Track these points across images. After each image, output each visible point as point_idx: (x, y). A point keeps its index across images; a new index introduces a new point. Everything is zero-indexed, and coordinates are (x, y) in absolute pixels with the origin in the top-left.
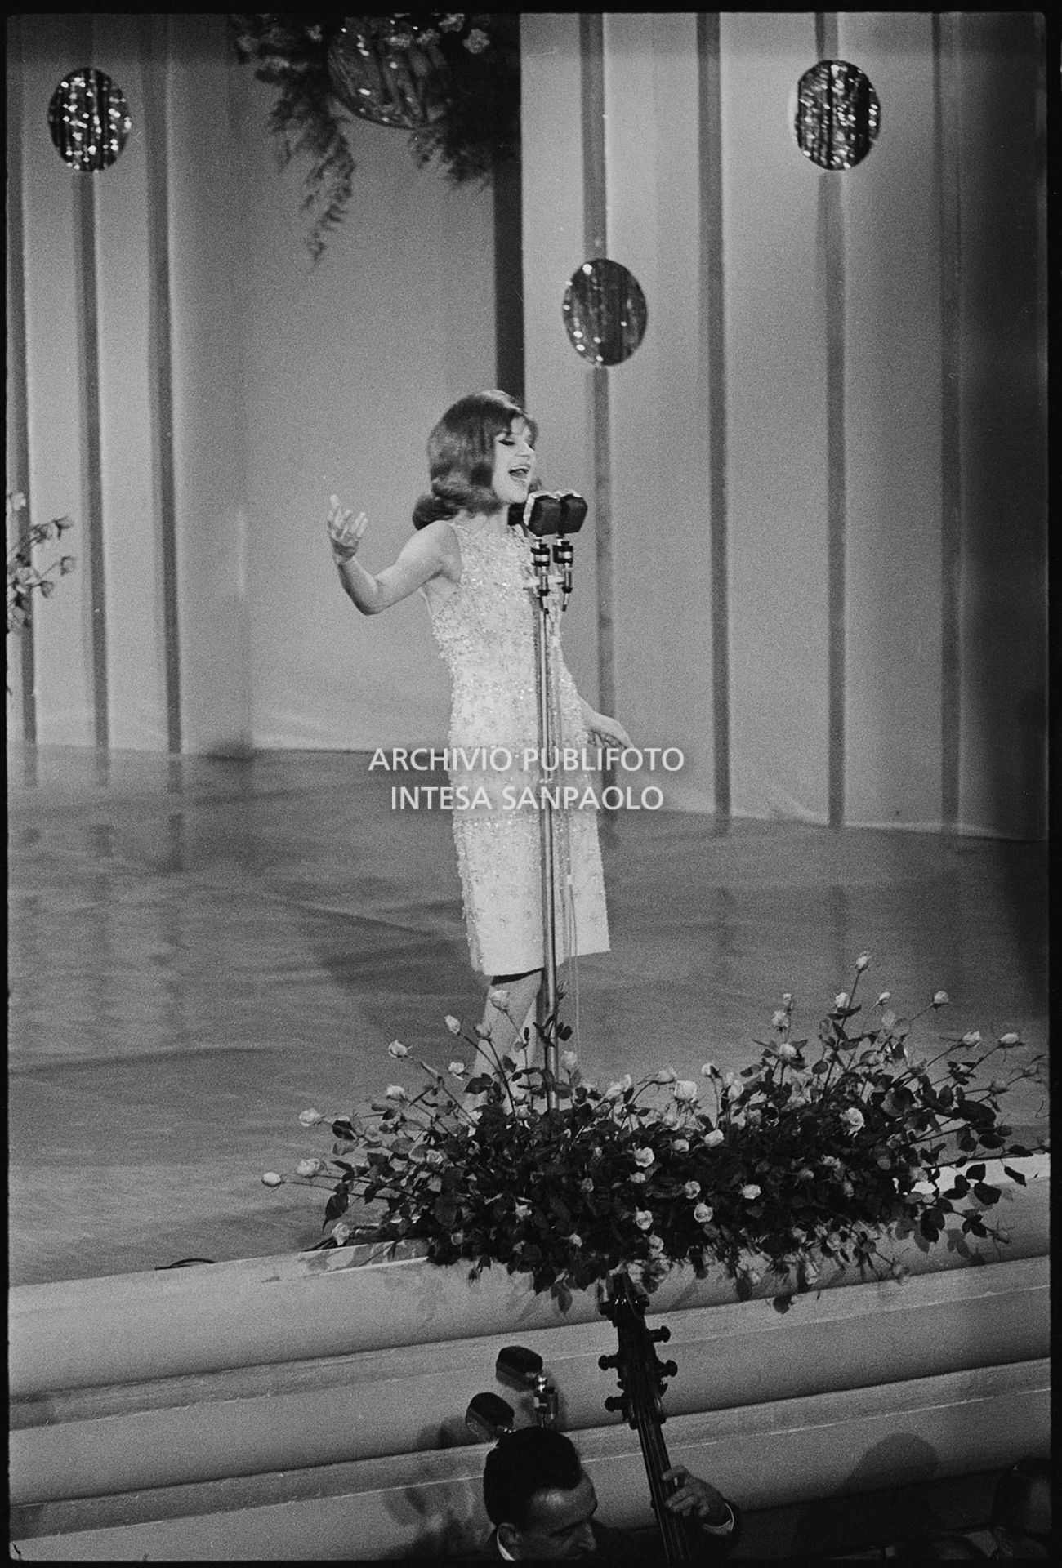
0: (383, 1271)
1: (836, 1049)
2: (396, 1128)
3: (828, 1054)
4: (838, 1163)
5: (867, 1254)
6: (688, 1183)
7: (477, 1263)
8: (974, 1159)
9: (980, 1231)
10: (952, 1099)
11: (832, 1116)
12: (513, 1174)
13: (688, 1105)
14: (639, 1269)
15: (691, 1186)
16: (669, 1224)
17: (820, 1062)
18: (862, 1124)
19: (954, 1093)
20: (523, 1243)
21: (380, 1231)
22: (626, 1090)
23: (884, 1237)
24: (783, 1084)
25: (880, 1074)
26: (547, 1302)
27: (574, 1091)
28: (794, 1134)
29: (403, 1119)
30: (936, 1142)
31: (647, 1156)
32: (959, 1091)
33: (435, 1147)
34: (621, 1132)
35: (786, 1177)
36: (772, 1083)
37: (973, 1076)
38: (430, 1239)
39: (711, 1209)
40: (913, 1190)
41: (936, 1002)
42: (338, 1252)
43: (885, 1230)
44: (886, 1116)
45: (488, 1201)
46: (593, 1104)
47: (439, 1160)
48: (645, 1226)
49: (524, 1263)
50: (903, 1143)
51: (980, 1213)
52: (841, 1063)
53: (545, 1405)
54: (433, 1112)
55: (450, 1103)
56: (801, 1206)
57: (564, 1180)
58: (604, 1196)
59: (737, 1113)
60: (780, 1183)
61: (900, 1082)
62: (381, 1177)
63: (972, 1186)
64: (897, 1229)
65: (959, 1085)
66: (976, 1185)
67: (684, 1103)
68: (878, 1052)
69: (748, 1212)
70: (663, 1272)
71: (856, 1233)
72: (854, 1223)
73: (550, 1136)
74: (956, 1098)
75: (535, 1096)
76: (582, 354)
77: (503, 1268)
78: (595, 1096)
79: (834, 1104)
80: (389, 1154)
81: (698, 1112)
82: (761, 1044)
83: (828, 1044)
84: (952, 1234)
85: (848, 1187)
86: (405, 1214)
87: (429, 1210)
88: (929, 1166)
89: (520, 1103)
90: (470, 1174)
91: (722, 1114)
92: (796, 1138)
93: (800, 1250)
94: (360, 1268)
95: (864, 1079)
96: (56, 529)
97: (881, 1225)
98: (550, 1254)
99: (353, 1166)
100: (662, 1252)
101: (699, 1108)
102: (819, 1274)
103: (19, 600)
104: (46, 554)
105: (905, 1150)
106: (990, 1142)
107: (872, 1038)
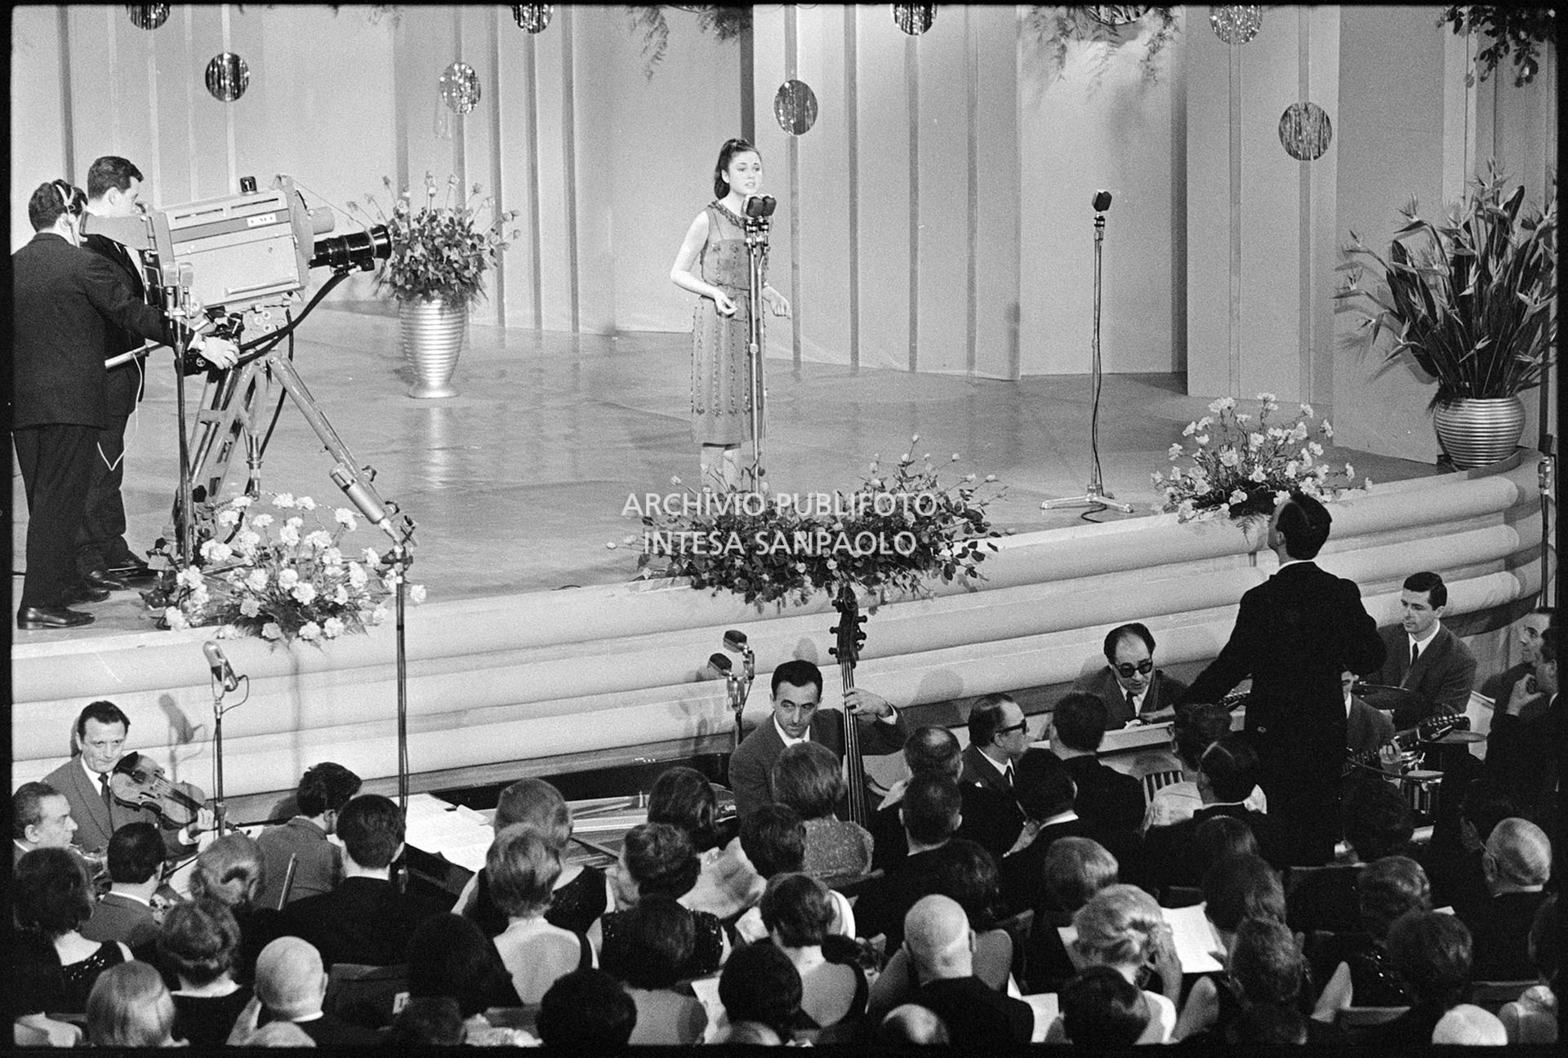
0: (667, 592)
1: (902, 482)
3: (898, 485)
5: (916, 586)
7: (716, 588)
8: (972, 538)
9: (974, 575)
10: (961, 508)
11: (899, 515)
14: (800, 593)
16: (814, 571)
17: (893, 489)
18: (914, 520)
19: (962, 505)
20: (739, 578)
21: (667, 572)
23: (926, 577)
26: (752, 608)
30: (952, 530)
32: (965, 504)
34: (790, 522)
37: (972, 496)
38: (692, 576)
39: (836, 563)
40: (940, 554)
41: (953, 458)
42: (645, 582)
43: (926, 574)
45: (721, 558)
48: (802, 571)
49: (740, 588)
50: (935, 530)
51: (974, 566)
52: (904, 489)
53: (748, 662)
63: (971, 552)
64: (932, 574)
65: (965, 501)
66: (973, 552)
68: (923, 484)
70: (810, 594)
71: (910, 575)
72: (910, 570)
74: (963, 508)
76: (784, 129)
77: (729, 591)
82: (863, 479)
83: (898, 479)
84: (960, 575)
86: (679, 563)
87: (692, 562)
88: (949, 541)
93: (882, 583)
94: (657, 591)
96: (511, 216)
97: (924, 571)
98: (753, 584)
100: (811, 584)
102: (891, 596)
103: (492, 252)
104: (507, 228)
105: (937, 534)
106: (981, 529)
107: (920, 476)
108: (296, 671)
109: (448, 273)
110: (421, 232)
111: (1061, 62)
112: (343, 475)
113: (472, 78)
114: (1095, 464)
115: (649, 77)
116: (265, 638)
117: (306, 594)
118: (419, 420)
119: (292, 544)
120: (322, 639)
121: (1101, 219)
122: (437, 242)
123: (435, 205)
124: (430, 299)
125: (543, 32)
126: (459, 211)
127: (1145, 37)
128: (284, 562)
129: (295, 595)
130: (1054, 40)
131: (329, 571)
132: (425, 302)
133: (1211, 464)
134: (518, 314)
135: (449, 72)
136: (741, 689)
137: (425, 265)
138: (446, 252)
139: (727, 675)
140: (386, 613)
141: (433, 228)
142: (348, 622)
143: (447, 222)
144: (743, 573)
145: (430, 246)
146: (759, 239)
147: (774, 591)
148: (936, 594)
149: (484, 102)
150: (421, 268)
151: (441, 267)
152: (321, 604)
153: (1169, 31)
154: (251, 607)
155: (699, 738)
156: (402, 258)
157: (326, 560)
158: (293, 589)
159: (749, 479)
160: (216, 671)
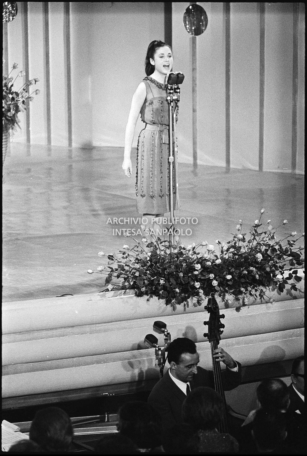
0: (121, 298)
1: (255, 236)
2: (127, 257)
3: (252, 238)
4: (254, 269)
5: (263, 295)
6: (211, 274)
7: (149, 296)
8: (294, 268)
9: (296, 289)
10: (288, 251)
11: (253, 255)
12: (160, 271)
13: (211, 252)
14: (197, 299)
15: (211, 275)
16: (205, 286)
17: (250, 240)
18: (262, 258)
19: (289, 249)
20: (163, 291)
21: (122, 287)
22: (193, 247)
23: (268, 291)
24: (239, 246)
25: (267, 243)
26: (169, 308)
27: (178, 247)
28: (242, 261)
29: (128, 255)
30: (283, 264)
31: (199, 266)
32: (290, 249)
33: (137, 263)
34: (192, 259)
35: (239, 273)
36: (236, 246)
37: (295, 245)
38: (136, 289)
39: (217, 282)
40: (276, 277)
41: (284, 223)
42: (109, 293)
43: (268, 289)
44: (269, 256)
45: (152, 279)
46: (183, 251)
47: (138, 267)
48: (198, 287)
49: (163, 296)
50: (274, 264)
51: (295, 284)
52: (256, 240)
53: (167, 338)
54: (137, 253)
55: (142, 250)
56: (244, 281)
57: (174, 273)
58: (186, 278)
59: (226, 254)
60: (238, 275)
61: (272, 246)
62: (122, 271)
63: (294, 276)
64: (272, 289)
65: (290, 247)
66: (295, 276)
67: (210, 251)
68: (267, 237)
69: (228, 283)
70: (203, 300)
71: (259, 289)
72: (259, 286)
73: (171, 260)
74: (289, 251)
75: (167, 249)
76: (189, 32)
77: (157, 298)
78: (184, 249)
79: (254, 252)
80: (124, 265)
81: (214, 254)
82: (233, 234)
83: (252, 235)
84: (287, 290)
85: (257, 276)
86: (128, 282)
87: (136, 281)
88: (281, 270)
89: (162, 251)
90: (147, 271)
91: (221, 255)
92: (242, 262)
93: (243, 294)
94: (115, 298)
95: (263, 245)
96: (34, 82)
97: (267, 287)
98: (170, 294)
99: (114, 268)
100: (203, 294)
101: (215, 253)
102: (249, 301)
103: (23, 102)
104: (32, 89)
105: (275, 266)
107: (265, 233)
139: (155, 347)
146: (175, 97)
147: (182, 298)
148: (274, 301)
149: (19, 16)
155: (139, 382)
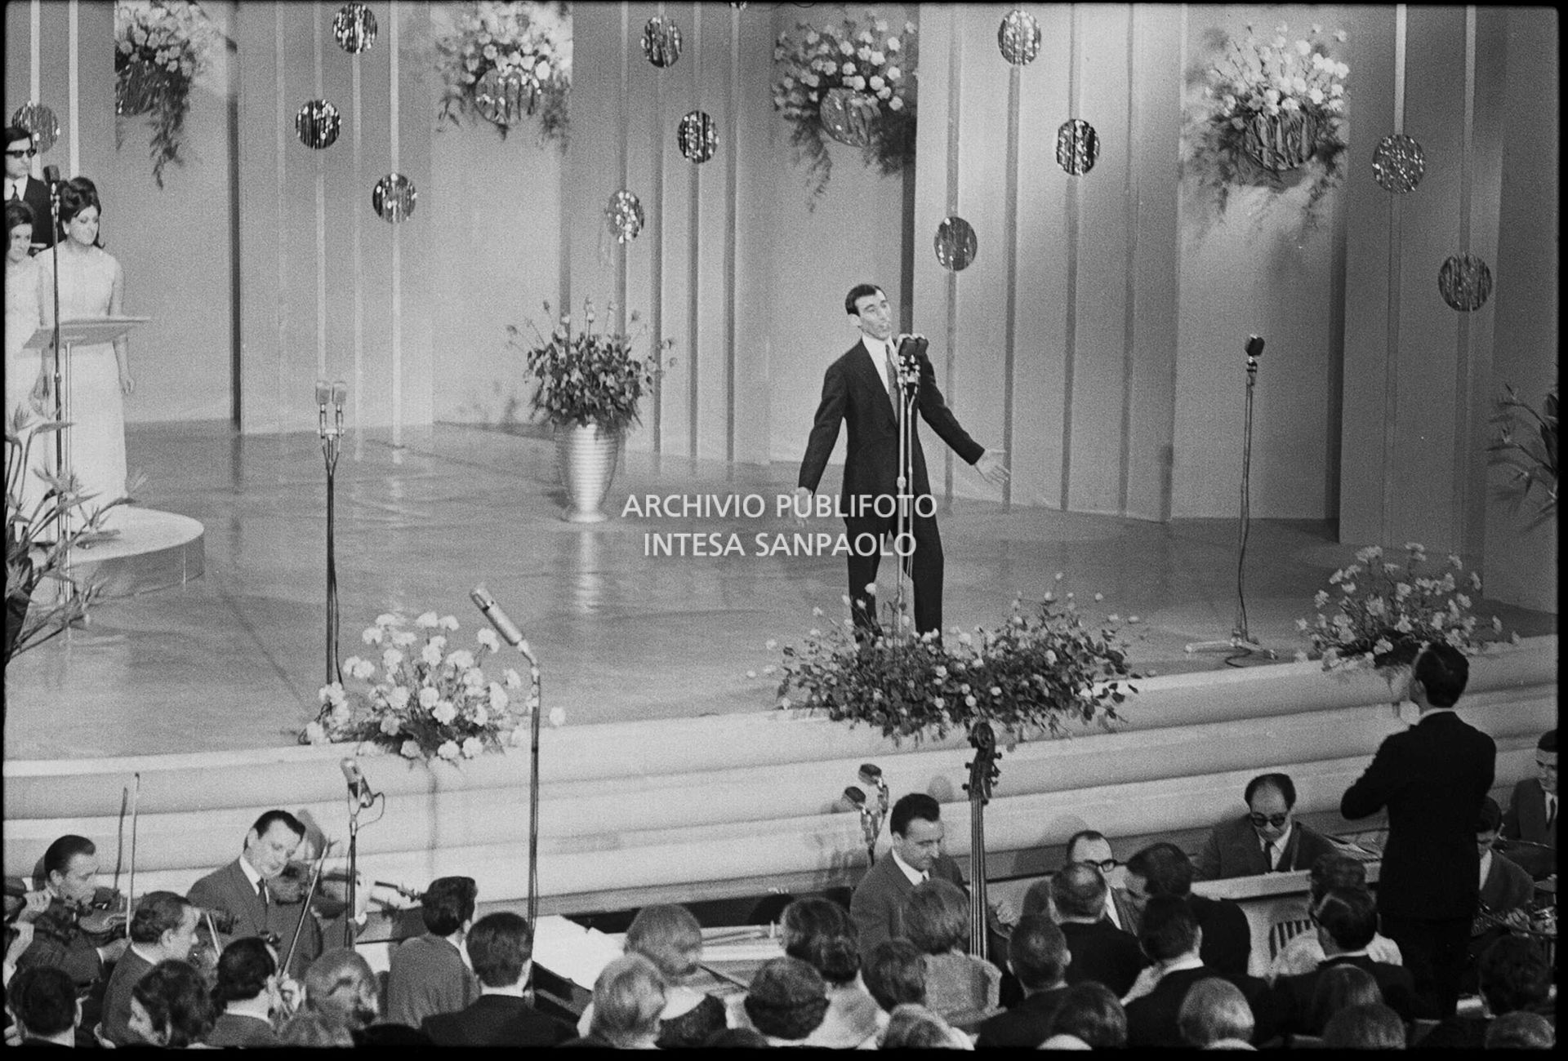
0: (805, 722)
1: (1044, 621)
2: (816, 651)
3: (1040, 624)
4: (1041, 678)
5: (1055, 725)
7: (854, 720)
8: (1113, 679)
9: (1113, 716)
10: (1103, 649)
11: (1040, 654)
12: (874, 676)
13: (967, 646)
14: (938, 728)
15: (965, 686)
16: (953, 705)
17: (1036, 627)
18: (1055, 659)
19: (1104, 646)
20: (878, 711)
21: (806, 703)
23: (1065, 716)
24: (1016, 637)
25: (1066, 634)
26: (889, 742)
28: (1020, 663)
29: (820, 647)
30: (1093, 670)
31: (942, 671)
32: (1107, 644)
33: (835, 662)
35: (1015, 684)
36: (1010, 636)
37: (1114, 637)
38: (831, 708)
39: (975, 699)
40: (1080, 694)
41: (1096, 599)
42: (783, 712)
43: (1065, 713)
44: (1068, 655)
45: (860, 690)
47: (836, 669)
48: (940, 706)
49: (878, 721)
50: (1076, 669)
51: (1114, 707)
52: (1046, 627)
53: (883, 793)
54: (835, 645)
56: (1022, 699)
57: (900, 680)
58: (920, 690)
59: (992, 650)
60: (1011, 687)
61: (1076, 639)
62: (807, 676)
63: (1111, 693)
64: (1071, 713)
67: (964, 644)
68: (1065, 623)
69: (995, 701)
71: (1049, 714)
72: (1049, 709)
77: (867, 724)
79: (1042, 648)
80: (812, 664)
81: (972, 649)
82: (1005, 616)
83: (1040, 618)
84: (1099, 716)
85: (1046, 691)
86: (819, 695)
87: (831, 693)
88: (1089, 681)
90: (852, 676)
91: (984, 651)
93: (1021, 721)
94: (795, 721)
95: (1058, 636)
96: (670, 344)
97: (1063, 711)
98: (891, 717)
99: (793, 670)
100: (949, 719)
102: (1030, 734)
103: (648, 379)
104: (664, 356)
105: (1078, 673)
106: (1121, 671)
108: (434, 789)
109: (605, 398)
110: (579, 357)
111: (1223, 206)
112: (484, 597)
113: (636, 206)
114: (1240, 608)
115: (811, 210)
116: (404, 756)
117: (446, 713)
118: (570, 542)
119: (434, 663)
120: (461, 759)
121: (1254, 364)
122: (595, 367)
123: (595, 330)
124: (585, 424)
125: (707, 163)
126: (617, 337)
127: (1308, 183)
128: (426, 682)
129: (435, 714)
130: (1216, 184)
131: (470, 692)
132: (580, 426)
133: (1357, 614)
134: (674, 441)
135: (615, 200)
136: (874, 822)
137: (582, 390)
138: (602, 377)
139: (860, 808)
140: (523, 735)
141: (590, 354)
142: (488, 743)
143: (605, 348)
144: (882, 707)
145: (586, 372)
147: (912, 725)
149: (646, 233)
150: (578, 393)
151: (597, 392)
152: (462, 724)
153: (1331, 178)
154: (391, 725)
155: (833, 871)
156: (559, 384)
157: (467, 680)
158: (433, 709)
159: (891, 612)
160: (353, 787)
